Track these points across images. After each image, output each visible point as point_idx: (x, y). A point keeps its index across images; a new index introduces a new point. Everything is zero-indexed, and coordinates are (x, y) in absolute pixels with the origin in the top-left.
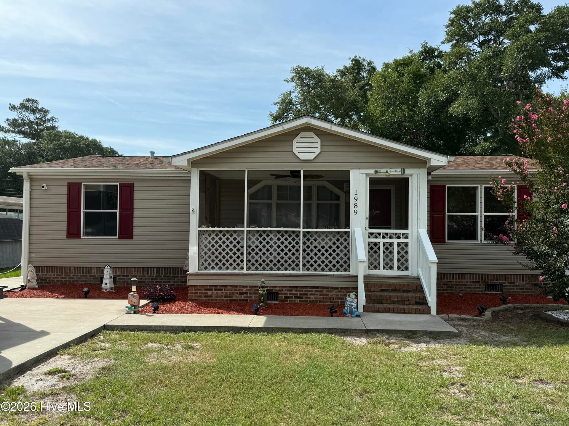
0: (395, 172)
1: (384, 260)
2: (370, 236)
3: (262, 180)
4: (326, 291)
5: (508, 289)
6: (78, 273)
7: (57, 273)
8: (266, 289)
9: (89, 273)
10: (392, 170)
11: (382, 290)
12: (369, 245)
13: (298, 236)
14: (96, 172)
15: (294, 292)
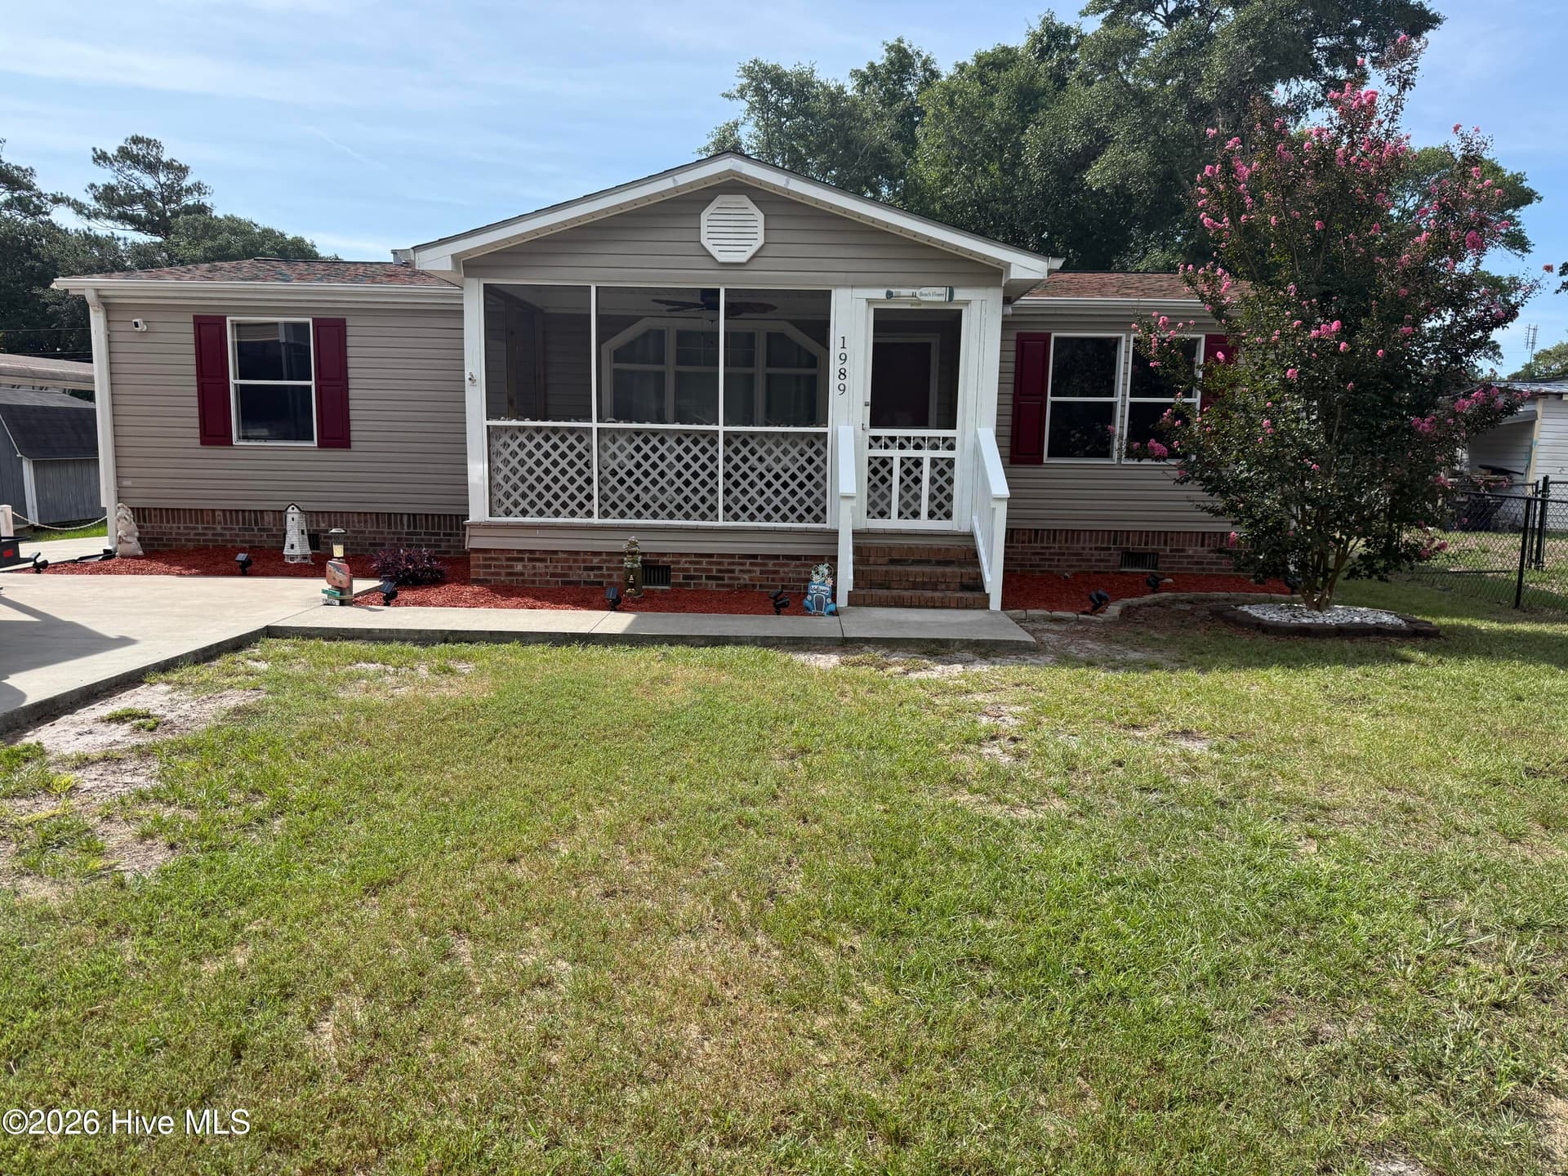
0: (932, 296)
1: (901, 497)
2: (873, 443)
3: (641, 318)
4: (774, 565)
5: (1170, 563)
6: (232, 523)
7: (185, 522)
8: (640, 558)
9: (256, 523)
10: (924, 290)
11: (893, 562)
12: (870, 463)
13: (713, 442)
14: (256, 291)
15: (704, 566)
